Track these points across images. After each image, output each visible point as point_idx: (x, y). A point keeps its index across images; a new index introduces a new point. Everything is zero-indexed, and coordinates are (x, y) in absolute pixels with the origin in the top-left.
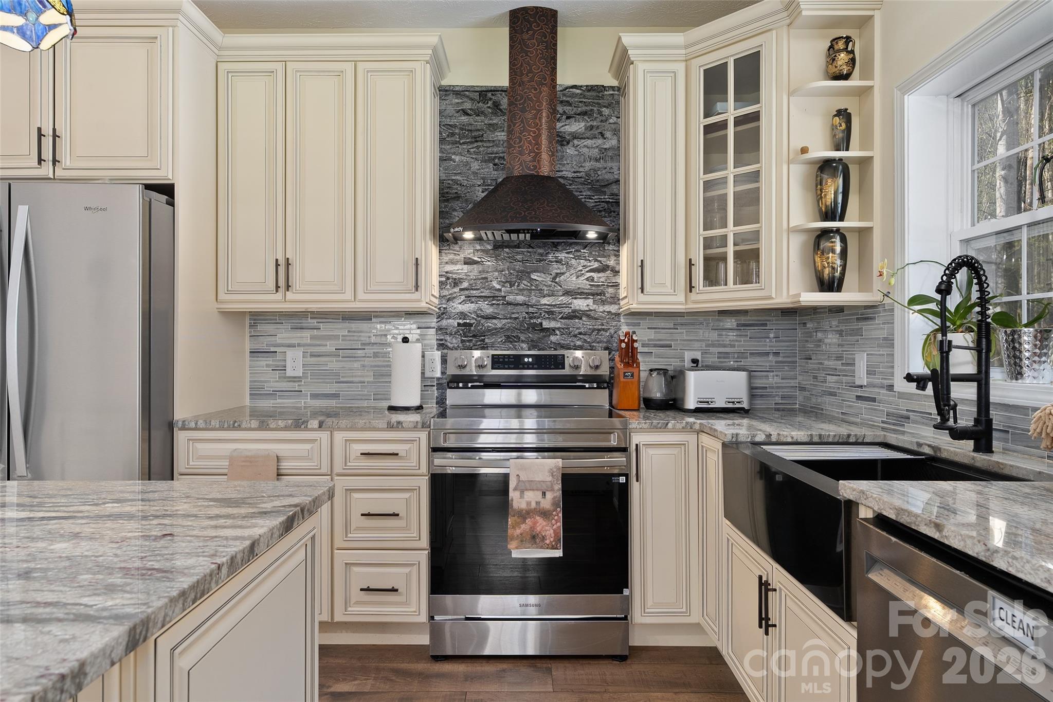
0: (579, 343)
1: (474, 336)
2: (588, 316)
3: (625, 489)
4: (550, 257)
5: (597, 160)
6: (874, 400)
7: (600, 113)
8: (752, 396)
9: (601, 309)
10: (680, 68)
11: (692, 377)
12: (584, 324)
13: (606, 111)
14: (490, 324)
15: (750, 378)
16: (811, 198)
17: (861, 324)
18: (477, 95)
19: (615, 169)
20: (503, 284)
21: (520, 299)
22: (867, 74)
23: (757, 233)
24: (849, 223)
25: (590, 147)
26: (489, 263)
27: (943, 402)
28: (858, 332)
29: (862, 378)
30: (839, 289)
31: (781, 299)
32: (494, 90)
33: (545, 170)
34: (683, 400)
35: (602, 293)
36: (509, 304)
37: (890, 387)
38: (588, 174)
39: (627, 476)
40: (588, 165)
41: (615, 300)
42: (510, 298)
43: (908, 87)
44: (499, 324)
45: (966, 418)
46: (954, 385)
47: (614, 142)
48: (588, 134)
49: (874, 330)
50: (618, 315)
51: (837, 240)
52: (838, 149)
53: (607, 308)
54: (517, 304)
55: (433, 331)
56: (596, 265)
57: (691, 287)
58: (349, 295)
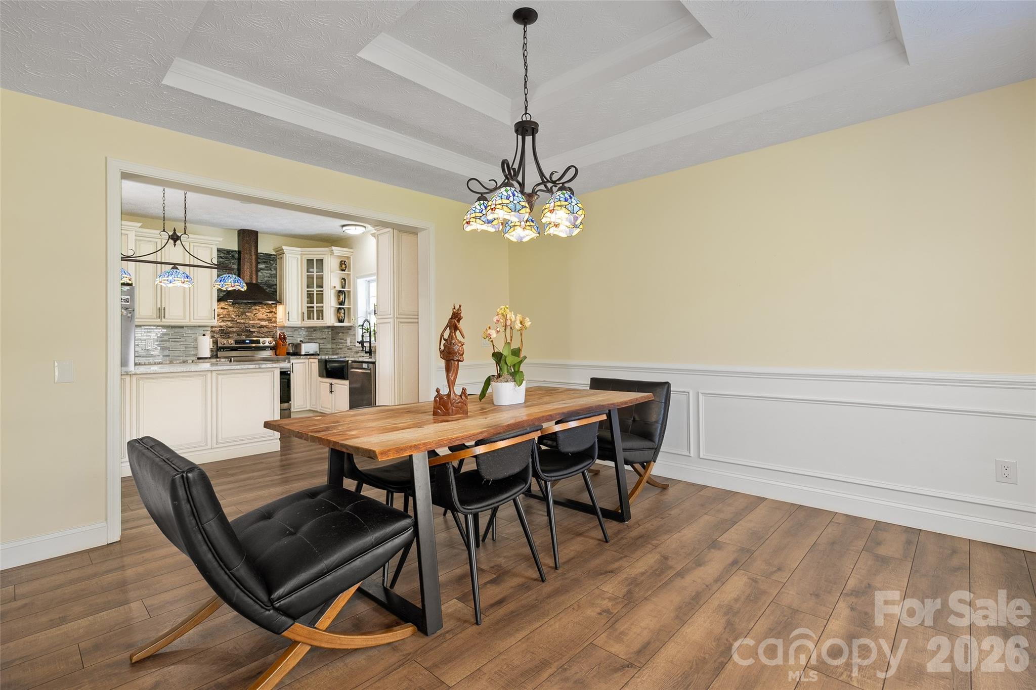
0: (263, 336)
1: (225, 334)
2: (266, 327)
3: (290, 374)
4: (253, 308)
5: (269, 277)
6: (351, 349)
7: (270, 262)
8: (320, 351)
9: (270, 325)
10: (299, 257)
11: (303, 345)
12: (265, 330)
13: (272, 262)
14: (231, 329)
15: (319, 345)
16: (336, 299)
17: (349, 331)
18: (226, 252)
19: (275, 281)
20: (236, 316)
21: (242, 321)
22: (349, 271)
23: (322, 307)
24: (345, 306)
25: (266, 273)
26: (231, 309)
27: (363, 346)
28: (348, 333)
29: (349, 344)
30: (343, 322)
31: (329, 324)
32: (233, 251)
33: (254, 282)
34: (300, 352)
35: (271, 320)
36: (238, 323)
37: (355, 346)
38: (266, 282)
39: (290, 371)
40: (266, 279)
41: (275, 322)
42: (238, 321)
43: (358, 278)
44: (234, 330)
45: (368, 349)
46: (364, 343)
47: (275, 272)
48: (266, 269)
49: (351, 332)
50: (276, 327)
51: (343, 310)
52: (343, 288)
53: (272, 325)
54: (241, 323)
55: (209, 332)
56: (269, 311)
57: (303, 320)
58: (187, 320)
